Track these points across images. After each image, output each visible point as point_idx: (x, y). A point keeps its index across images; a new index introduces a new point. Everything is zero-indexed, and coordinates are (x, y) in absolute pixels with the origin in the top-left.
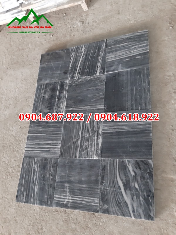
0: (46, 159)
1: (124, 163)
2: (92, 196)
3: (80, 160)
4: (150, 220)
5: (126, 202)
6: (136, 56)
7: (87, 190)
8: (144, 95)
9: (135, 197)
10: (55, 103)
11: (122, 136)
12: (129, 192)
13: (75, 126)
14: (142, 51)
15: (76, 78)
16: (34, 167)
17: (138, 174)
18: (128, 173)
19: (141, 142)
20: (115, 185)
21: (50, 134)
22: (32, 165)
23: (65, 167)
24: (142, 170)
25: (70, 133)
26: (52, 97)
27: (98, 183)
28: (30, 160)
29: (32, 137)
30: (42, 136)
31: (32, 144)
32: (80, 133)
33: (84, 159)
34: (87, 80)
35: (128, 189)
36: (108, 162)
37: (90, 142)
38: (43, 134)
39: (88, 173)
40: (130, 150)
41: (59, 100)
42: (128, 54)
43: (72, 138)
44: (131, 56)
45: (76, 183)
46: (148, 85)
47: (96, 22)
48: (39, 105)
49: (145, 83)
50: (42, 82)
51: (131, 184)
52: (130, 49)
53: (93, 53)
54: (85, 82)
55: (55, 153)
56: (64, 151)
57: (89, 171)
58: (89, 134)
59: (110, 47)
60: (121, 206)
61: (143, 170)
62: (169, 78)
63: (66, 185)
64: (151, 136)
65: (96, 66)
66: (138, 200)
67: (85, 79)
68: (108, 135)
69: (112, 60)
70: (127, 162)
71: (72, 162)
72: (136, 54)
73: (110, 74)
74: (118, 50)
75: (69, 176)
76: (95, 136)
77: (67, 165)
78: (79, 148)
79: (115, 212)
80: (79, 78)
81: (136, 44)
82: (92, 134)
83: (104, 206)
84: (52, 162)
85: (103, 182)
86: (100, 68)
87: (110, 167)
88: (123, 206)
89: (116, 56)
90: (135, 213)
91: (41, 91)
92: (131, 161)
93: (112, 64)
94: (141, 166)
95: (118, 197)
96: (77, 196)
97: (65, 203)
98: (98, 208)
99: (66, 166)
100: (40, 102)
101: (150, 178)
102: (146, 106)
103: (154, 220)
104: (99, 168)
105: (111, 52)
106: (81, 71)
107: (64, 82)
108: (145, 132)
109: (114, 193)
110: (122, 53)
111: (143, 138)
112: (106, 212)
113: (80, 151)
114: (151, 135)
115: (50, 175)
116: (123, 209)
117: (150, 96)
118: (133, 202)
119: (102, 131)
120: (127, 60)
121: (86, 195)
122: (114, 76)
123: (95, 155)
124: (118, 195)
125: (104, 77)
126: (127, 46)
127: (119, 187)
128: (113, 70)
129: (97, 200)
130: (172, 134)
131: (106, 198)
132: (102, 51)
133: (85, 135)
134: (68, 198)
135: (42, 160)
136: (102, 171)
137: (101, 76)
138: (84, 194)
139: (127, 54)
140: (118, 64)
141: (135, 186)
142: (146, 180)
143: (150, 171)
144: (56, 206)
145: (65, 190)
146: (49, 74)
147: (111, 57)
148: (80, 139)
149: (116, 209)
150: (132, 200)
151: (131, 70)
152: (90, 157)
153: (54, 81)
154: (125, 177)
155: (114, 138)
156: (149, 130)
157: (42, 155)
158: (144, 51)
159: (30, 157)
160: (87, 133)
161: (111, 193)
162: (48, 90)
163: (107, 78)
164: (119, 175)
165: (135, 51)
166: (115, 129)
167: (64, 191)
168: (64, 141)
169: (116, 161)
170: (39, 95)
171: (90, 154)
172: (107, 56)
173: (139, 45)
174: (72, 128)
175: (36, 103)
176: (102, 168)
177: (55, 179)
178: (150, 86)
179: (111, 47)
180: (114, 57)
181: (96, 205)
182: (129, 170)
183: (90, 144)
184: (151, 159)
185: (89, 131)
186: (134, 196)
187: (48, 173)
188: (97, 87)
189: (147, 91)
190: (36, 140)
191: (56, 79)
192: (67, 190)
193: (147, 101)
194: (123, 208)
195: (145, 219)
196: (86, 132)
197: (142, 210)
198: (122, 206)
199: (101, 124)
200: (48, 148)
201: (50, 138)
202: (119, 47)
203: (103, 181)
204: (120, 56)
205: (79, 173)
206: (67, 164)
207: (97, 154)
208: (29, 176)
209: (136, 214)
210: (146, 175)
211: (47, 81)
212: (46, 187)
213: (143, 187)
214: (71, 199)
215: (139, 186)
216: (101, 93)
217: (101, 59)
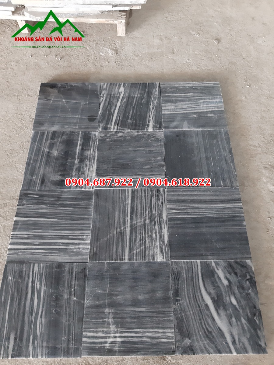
0: (60, 265)
1: (210, 266)
2: (161, 326)
3: (133, 263)
4: (261, 353)
5: (220, 330)
6: (207, 112)
7: (151, 317)
8: (226, 166)
9: (234, 319)
10: (74, 166)
11: (201, 225)
12: (222, 313)
13: (117, 207)
14: (214, 108)
15: (112, 130)
16: (33, 282)
17: (233, 283)
18: (218, 282)
19: (233, 233)
20: (199, 302)
21: (66, 220)
22: (29, 278)
23: (103, 278)
24: (238, 276)
25: (109, 218)
26: (67, 154)
27: (169, 303)
28: (22, 268)
29: (24, 223)
30: (49, 223)
31: (26, 236)
32: (128, 219)
33: (139, 262)
34: (132, 135)
35: (222, 308)
36: (183, 265)
37: (148, 233)
38: (50, 218)
39: (149, 286)
40: (217, 245)
41: (82, 161)
42: (196, 108)
43: (113, 226)
44: (200, 112)
45: (127, 306)
46: (231, 154)
47: (138, 56)
48: (40, 167)
49: (226, 151)
50: (43, 128)
51: (224, 299)
52: (197, 102)
53: (139, 97)
54: (129, 138)
55: (78, 254)
56: (98, 249)
57: (151, 282)
58: (145, 220)
59: (166, 95)
60: (213, 337)
61: (240, 276)
62: (254, 148)
63: (107, 310)
64: (245, 226)
65: (146, 118)
66: (239, 323)
67: (129, 134)
68: (179, 222)
69: (171, 113)
70: (213, 264)
71: (116, 268)
72: (207, 110)
73: (170, 132)
74: (180, 101)
75: (112, 295)
76: (155, 224)
77: (106, 274)
78: (128, 244)
79: (203, 348)
80: (118, 131)
81: (205, 97)
82: (149, 220)
83: (183, 341)
84: (75, 270)
85: (177, 300)
86: (153, 121)
87: (187, 273)
88: (217, 336)
89: (177, 108)
90: (236, 344)
91: (42, 141)
92: (220, 263)
93: (172, 118)
94: (236, 270)
95: (206, 322)
96: (131, 330)
97: (107, 345)
98: (174, 346)
99: (105, 277)
100: (41, 162)
101: (252, 288)
102: (231, 182)
103: (267, 353)
104: (169, 277)
105: (170, 101)
106: (120, 121)
107: (91, 134)
108: (236, 219)
109: (199, 316)
110: (187, 105)
111: (234, 228)
112: (189, 352)
113: (131, 249)
114: (244, 223)
115: (70, 294)
116: (216, 341)
117: (235, 169)
118: (231, 327)
119: (167, 216)
120: (195, 116)
121: (148, 326)
122: (177, 136)
123: (158, 256)
124: (206, 319)
125: (160, 134)
126: (193, 98)
127: (207, 305)
128: (176, 127)
129: (170, 333)
130: (270, 223)
131: (186, 327)
132: (155, 98)
133: (138, 222)
134: (112, 335)
135: (51, 267)
136: (173, 282)
137: (157, 133)
138: (144, 325)
139: (194, 109)
140: (182, 120)
141: (231, 302)
142: (246, 291)
143: (251, 278)
144: (90, 354)
145: (106, 320)
146: (59, 117)
147: (169, 108)
148: (129, 229)
149: (205, 342)
150: (230, 325)
151: (202, 130)
152: (151, 258)
153: (69, 130)
154: (214, 289)
155: (189, 228)
156: (240, 217)
157: (50, 257)
158: (218, 108)
159: (21, 262)
160: (141, 219)
161: (193, 318)
162: (58, 143)
163: (166, 136)
164: (204, 285)
165: (204, 106)
166: (189, 213)
167: (104, 323)
168: (97, 230)
169: (196, 263)
170: (39, 150)
171: (151, 254)
172: (163, 106)
173: (209, 99)
174: (111, 210)
175: (31, 162)
176: (173, 276)
177: (82, 302)
178: (232, 156)
179: (168, 95)
180: (174, 109)
181: (170, 340)
182: (218, 276)
183: (148, 236)
184: (250, 258)
185: (144, 216)
186: (231, 318)
187: (66, 291)
188: (152, 149)
189: (229, 161)
190: (35, 229)
191: (74, 127)
192: (110, 321)
193: (232, 176)
194: (218, 340)
195: (253, 353)
196: (139, 217)
197: (248, 338)
198: (215, 336)
199: (164, 205)
200: (63, 244)
201: (66, 225)
202: (181, 97)
203: (178, 298)
204: (184, 110)
205: (132, 288)
206: (107, 272)
207: (163, 254)
208: (20, 300)
209: (238, 346)
210: (246, 284)
211: (55, 128)
212: (64, 320)
213: (243, 302)
214: (120, 337)
215: (237, 302)
216: (159, 158)
217: (153, 108)
